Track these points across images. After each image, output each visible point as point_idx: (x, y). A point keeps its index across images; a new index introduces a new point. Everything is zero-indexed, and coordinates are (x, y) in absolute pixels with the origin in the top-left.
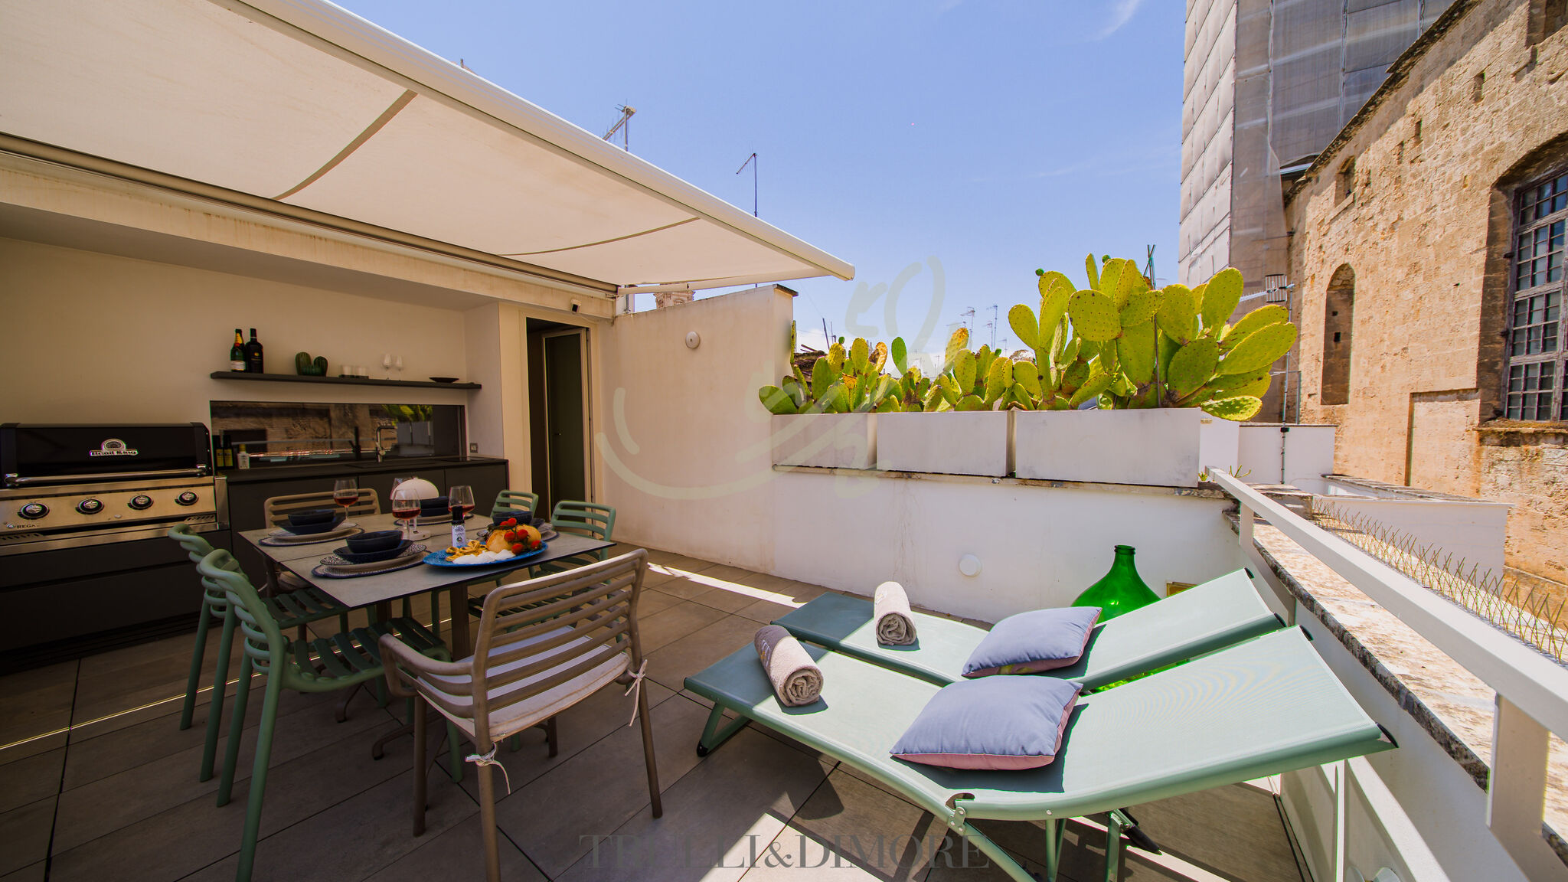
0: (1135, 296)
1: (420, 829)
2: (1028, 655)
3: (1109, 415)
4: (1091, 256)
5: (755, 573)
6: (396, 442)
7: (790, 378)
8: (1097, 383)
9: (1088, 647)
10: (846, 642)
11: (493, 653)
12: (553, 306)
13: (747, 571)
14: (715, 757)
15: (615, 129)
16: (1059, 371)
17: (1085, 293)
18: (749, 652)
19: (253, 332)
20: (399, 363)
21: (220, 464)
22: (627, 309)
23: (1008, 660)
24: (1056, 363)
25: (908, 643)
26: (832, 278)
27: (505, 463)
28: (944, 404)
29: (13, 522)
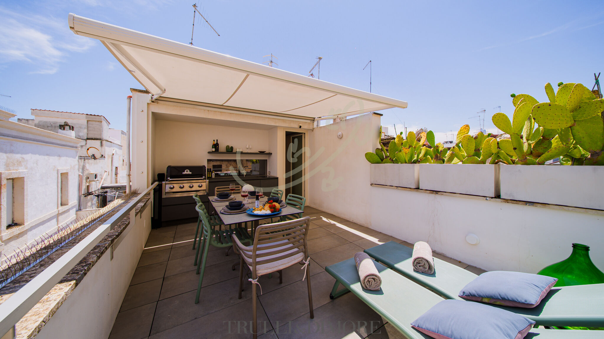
0: (586, 103)
1: (240, 297)
2: (500, 296)
3: (568, 167)
4: (549, 84)
5: (363, 226)
6: (251, 170)
7: (379, 149)
8: (557, 151)
9: (544, 301)
10: (397, 266)
11: (259, 246)
12: (293, 127)
13: (360, 225)
14: (337, 301)
15: (316, 65)
16: (529, 145)
17: (543, 105)
18: (351, 261)
19: (217, 140)
20: (251, 147)
21: (208, 176)
22: (318, 125)
23: (487, 295)
24: (528, 140)
25: (429, 273)
26: (396, 108)
27: (277, 178)
28: (456, 160)
29: (168, 189)
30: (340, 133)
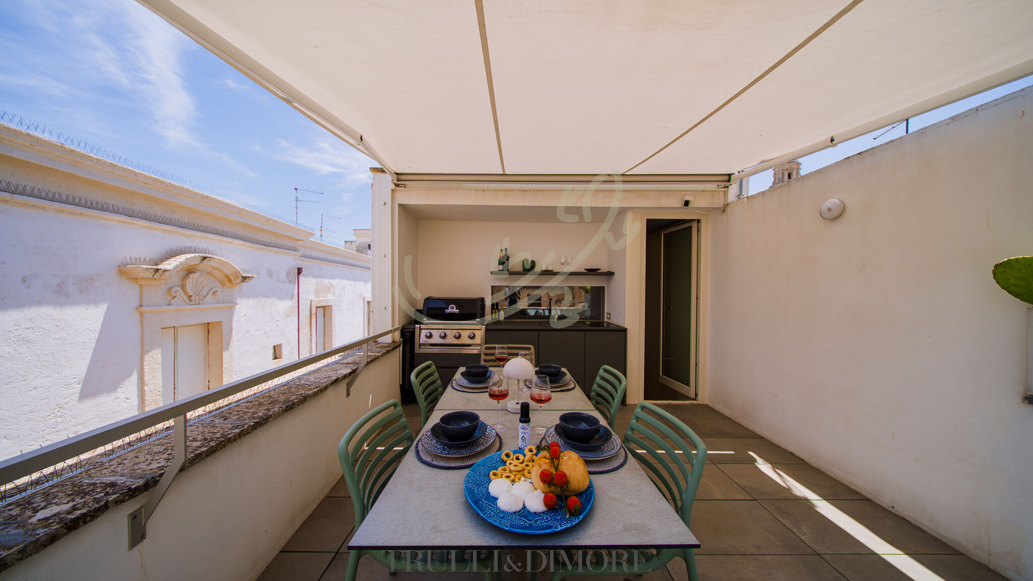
12: (667, 205)
22: (739, 196)
27: (625, 330)
29: (423, 339)
30: (833, 202)
